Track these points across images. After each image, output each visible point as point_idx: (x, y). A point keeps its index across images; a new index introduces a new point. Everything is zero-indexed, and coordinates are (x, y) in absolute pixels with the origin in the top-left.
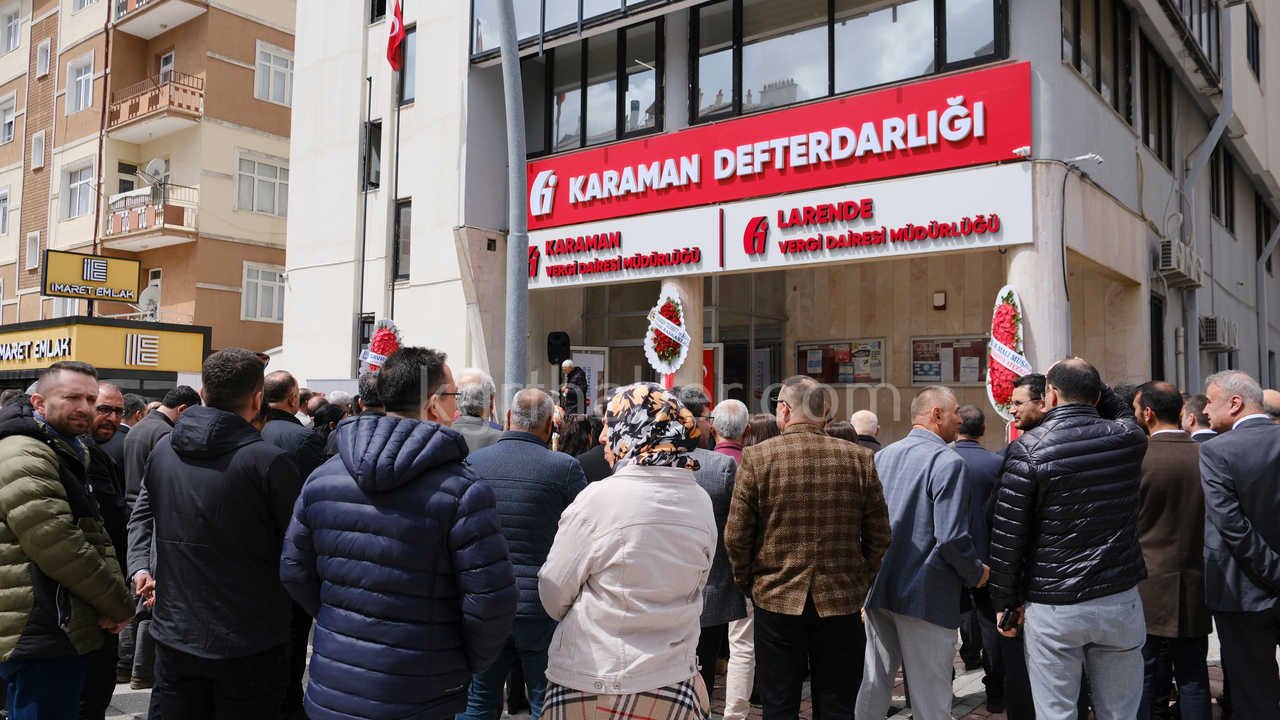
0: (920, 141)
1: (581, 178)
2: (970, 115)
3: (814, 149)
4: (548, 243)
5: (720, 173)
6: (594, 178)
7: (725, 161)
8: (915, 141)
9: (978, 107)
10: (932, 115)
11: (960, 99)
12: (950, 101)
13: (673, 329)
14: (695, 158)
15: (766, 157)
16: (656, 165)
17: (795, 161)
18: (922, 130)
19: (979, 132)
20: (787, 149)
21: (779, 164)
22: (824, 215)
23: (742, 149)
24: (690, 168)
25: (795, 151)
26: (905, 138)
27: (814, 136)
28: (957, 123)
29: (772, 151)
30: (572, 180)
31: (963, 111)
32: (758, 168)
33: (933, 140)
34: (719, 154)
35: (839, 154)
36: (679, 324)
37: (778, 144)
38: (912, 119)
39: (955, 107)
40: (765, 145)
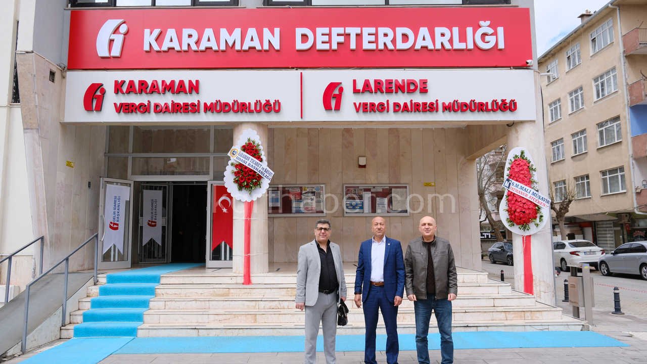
0: (462, 46)
1: (156, 32)
2: (495, 34)
3: (382, 40)
4: (116, 82)
5: (300, 46)
6: (171, 33)
7: (305, 37)
8: (458, 45)
9: (500, 30)
10: (469, 30)
11: (488, 23)
12: (482, 23)
13: (256, 164)
14: (277, 31)
15: (342, 39)
16: (237, 32)
17: (366, 46)
18: (463, 38)
19: (501, 45)
20: (359, 36)
21: (353, 46)
22: (390, 87)
23: (320, 31)
24: (272, 38)
25: (366, 39)
26: (451, 41)
27: (382, 30)
28: (487, 38)
29: (348, 36)
30: (147, 31)
31: (490, 31)
32: (335, 47)
33: (471, 46)
34: (299, 31)
35: (401, 45)
36: (261, 160)
37: (353, 31)
38: (456, 30)
39: (485, 26)
40: (341, 30)
